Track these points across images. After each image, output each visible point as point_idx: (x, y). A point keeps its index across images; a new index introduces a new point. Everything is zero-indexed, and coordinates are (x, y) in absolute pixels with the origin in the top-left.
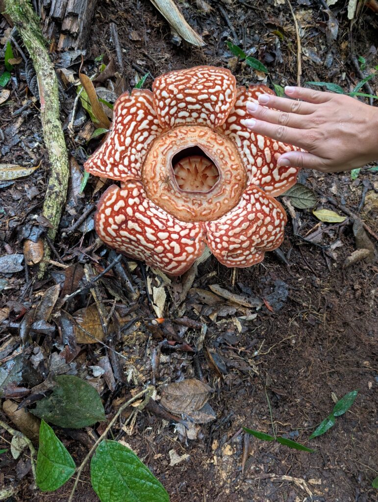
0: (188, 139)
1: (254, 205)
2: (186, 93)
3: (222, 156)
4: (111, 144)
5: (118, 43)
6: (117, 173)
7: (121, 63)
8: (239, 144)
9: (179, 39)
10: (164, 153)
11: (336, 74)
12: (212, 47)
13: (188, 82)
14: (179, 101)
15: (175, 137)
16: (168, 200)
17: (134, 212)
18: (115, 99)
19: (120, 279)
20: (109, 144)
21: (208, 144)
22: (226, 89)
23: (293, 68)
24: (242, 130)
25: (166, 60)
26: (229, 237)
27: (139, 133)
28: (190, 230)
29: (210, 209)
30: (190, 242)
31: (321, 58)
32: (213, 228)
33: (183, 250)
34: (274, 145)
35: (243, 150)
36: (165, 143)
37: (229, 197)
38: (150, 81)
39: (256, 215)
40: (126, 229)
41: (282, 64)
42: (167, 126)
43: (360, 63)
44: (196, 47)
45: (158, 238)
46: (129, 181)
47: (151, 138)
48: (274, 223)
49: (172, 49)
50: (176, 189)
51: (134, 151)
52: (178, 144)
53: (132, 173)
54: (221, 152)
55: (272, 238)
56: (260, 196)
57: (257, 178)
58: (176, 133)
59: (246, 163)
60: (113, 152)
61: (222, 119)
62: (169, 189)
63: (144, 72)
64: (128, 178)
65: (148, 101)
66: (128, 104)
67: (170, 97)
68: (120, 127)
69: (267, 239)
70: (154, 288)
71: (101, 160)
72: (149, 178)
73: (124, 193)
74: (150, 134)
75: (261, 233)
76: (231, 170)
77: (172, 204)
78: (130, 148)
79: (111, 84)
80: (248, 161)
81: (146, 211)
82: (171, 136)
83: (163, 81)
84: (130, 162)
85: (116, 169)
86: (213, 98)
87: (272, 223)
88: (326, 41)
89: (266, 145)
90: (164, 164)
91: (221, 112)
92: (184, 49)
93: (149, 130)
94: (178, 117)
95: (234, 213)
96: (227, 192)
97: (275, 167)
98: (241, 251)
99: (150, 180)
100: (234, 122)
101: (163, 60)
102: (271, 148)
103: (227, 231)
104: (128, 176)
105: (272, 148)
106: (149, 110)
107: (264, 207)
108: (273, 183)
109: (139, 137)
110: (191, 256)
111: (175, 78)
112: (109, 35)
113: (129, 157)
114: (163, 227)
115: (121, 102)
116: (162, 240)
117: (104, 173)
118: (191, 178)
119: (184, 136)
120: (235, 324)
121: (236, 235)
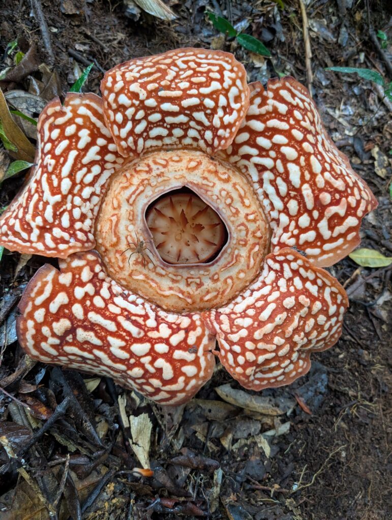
0: (171, 176)
1: (290, 280)
2: (160, 97)
3: (229, 201)
4: (37, 191)
5: (43, 19)
6: (51, 244)
7: (49, 50)
8: (255, 178)
9: (136, 11)
10: (131, 201)
11: (353, 54)
12: (185, 22)
13: (162, 78)
14: (149, 111)
15: (147, 172)
16: (144, 281)
17: (86, 313)
18: (42, 107)
19: (72, 416)
20: (33, 191)
21: (205, 182)
22: (230, 87)
23: (299, 49)
24: (260, 155)
25: (119, 43)
26: (255, 341)
27: (85, 170)
28: (187, 331)
29: (217, 290)
30: (190, 357)
31: (333, 33)
32: (226, 326)
33: (178, 373)
34: (317, 179)
35: (261, 186)
36: (131, 184)
37: (245, 268)
38: (98, 74)
39: (297, 299)
40: (76, 343)
41: (284, 43)
42: (131, 154)
43: (379, 39)
44: (162, 22)
45: (132, 355)
46: (74, 256)
47: (106, 174)
48: (327, 311)
49: (127, 26)
50: (157, 263)
51: (77, 200)
52: (154, 184)
53: (77, 240)
54: (228, 193)
55: (324, 334)
56: (300, 266)
57: (289, 234)
58: (149, 166)
59: (268, 208)
60: (41, 206)
61: (226, 139)
62: (144, 263)
63: (88, 62)
64: (71, 251)
65: (95, 113)
66: (60, 121)
67: (133, 105)
68: (49, 161)
69: (317, 337)
70: (132, 417)
71: (21, 220)
72: (108, 245)
73: (65, 279)
74: (103, 169)
75: (307, 329)
76: (247, 223)
77: (151, 286)
78: (70, 197)
79: (35, 84)
80: (271, 204)
81: (106, 305)
82: (140, 171)
83: (119, 78)
84: (72, 221)
85: (48, 236)
86: (209, 103)
87: (324, 311)
88: (338, 10)
89: (303, 181)
90: (132, 219)
91: (224, 127)
92: (145, 26)
93: (102, 163)
94: (149, 138)
95: (257, 295)
96: (243, 260)
97: (321, 216)
98: (277, 363)
99: (109, 248)
100: (246, 143)
101: (115, 42)
102: (313, 185)
103: (251, 329)
104: (70, 248)
105: (315, 184)
106: (98, 129)
107: (308, 285)
108: (319, 244)
109: (85, 176)
110: (193, 382)
111: (139, 72)
112: (28, 7)
113: (71, 212)
114: (139, 333)
115: (48, 118)
116: (140, 357)
117: (28, 244)
118: (176, 230)
119: (163, 170)
120: (259, 445)
121: (267, 338)
